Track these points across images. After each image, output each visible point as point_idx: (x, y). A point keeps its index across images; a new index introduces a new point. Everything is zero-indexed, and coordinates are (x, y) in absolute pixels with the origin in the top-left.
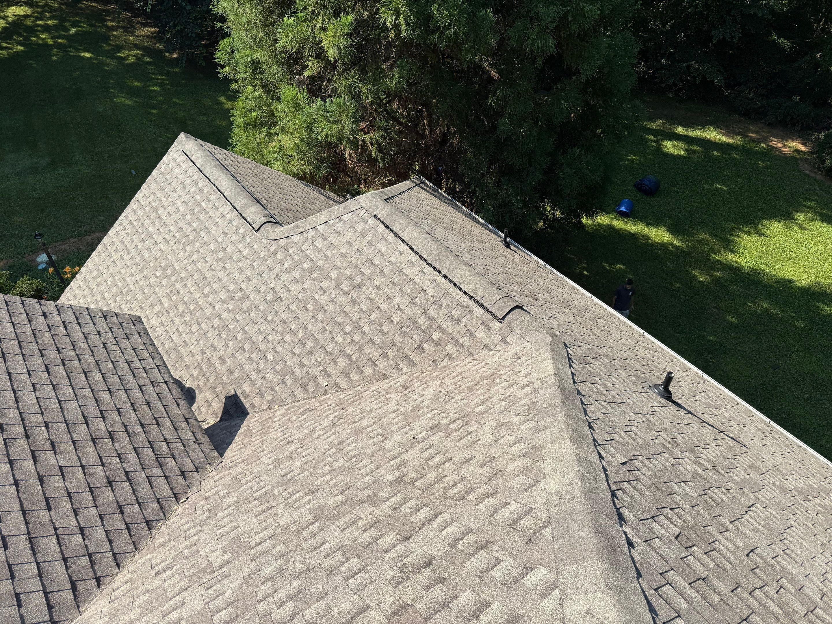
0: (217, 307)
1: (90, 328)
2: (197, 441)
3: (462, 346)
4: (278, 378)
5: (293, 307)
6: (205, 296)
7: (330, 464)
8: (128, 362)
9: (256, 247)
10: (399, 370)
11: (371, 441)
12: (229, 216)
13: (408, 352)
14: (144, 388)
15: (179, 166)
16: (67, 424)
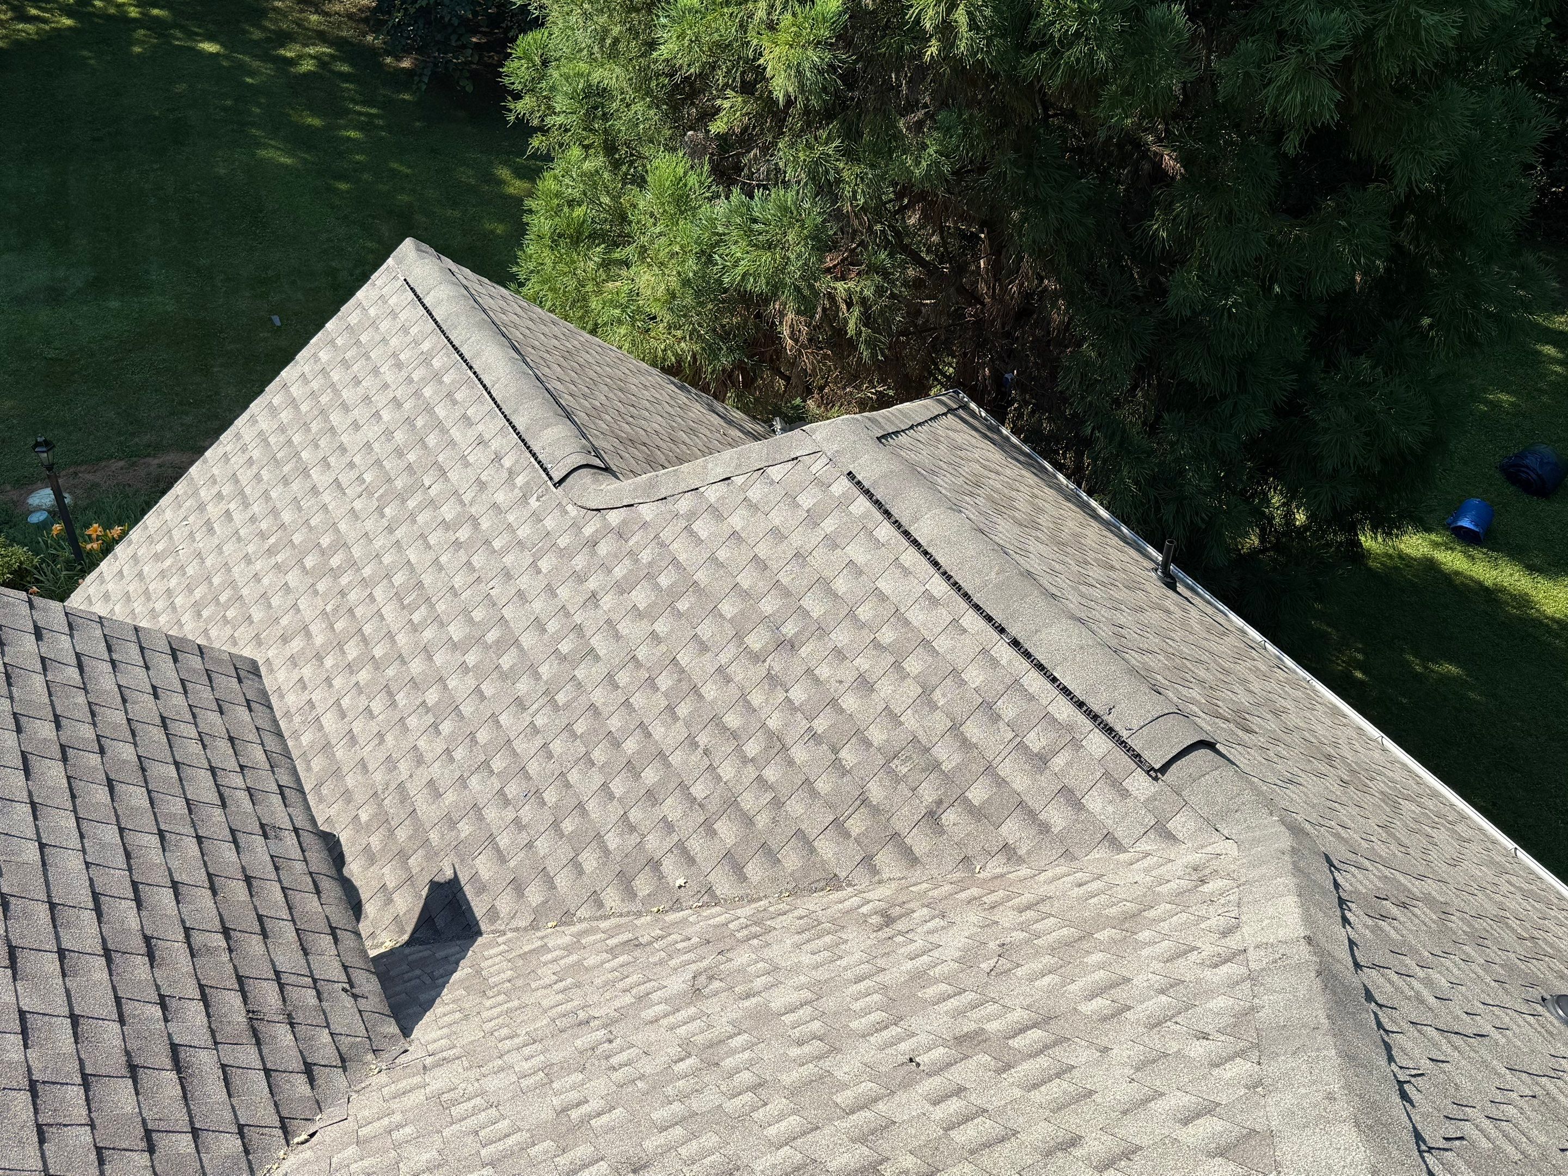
0: (439, 659)
1: (136, 677)
2: (351, 989)
3: (1045, 828)
4: (564, 852)
5: (623, 678)
6: (415, 629)
7: (682, 1097)
8: (213, 770)
9: (549, 523)
10: (874, 871)
11: (795, 1052)
12: (494, 445)
13: (899, 825)
14: (242, 838)
15: (393, 314)
16: (52, 906)
